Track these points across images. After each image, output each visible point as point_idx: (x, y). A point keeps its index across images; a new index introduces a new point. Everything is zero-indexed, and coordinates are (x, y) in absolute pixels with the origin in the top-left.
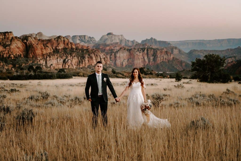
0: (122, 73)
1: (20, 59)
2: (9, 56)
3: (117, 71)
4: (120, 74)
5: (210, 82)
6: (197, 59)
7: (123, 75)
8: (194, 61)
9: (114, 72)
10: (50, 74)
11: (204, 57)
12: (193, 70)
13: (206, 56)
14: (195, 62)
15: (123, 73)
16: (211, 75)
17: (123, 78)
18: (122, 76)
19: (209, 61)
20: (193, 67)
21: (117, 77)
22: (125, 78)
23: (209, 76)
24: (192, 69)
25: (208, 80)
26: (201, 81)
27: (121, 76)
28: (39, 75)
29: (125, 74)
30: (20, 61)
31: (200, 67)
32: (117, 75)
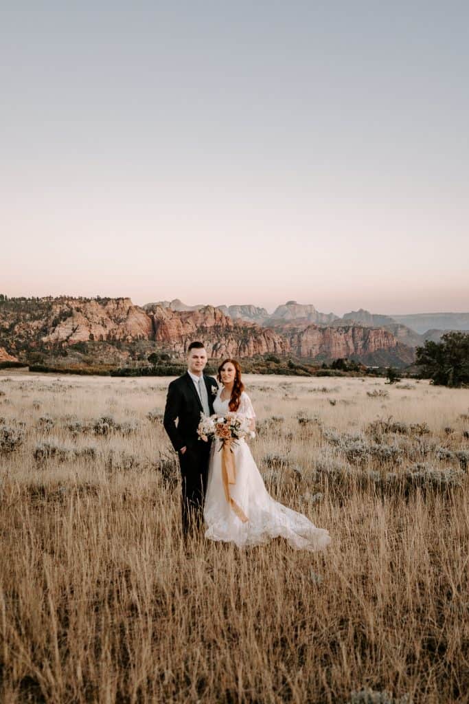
0: (305, 367)
1: (143, 342)
2: (124, 340)
3: (296, 364)
4: (302, 369)
5: (451, 386)
6: (426, 341)
7: (307, 371)
8: (422, 345)
9: (291, 366)
10: (178, 368)
11: (442, 338)
12: (419, 363)
13: (445, 337)
14: (424, 347)
15: (308, 367)
16: (455, 373)
17: (307, 376)
18: (305, 372)
19: (450, 346)
20: (419, 356)
21: (297, 374)
22: (309, 376)
23: (451, 375)
24: (417, 361)
25: (449, 382)
26: (436, 384)
27: (302, 372)
28: (160, 370)
29: (310, 369)
30: (143, 345)
31: (433, 358)
32: (297, 371)
